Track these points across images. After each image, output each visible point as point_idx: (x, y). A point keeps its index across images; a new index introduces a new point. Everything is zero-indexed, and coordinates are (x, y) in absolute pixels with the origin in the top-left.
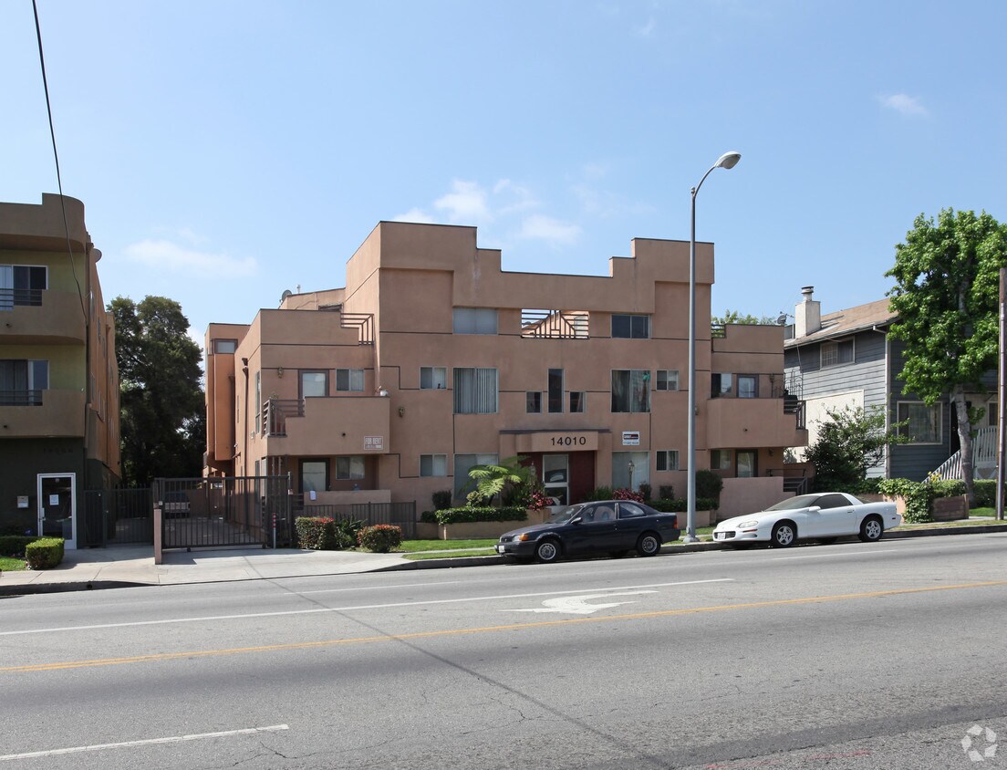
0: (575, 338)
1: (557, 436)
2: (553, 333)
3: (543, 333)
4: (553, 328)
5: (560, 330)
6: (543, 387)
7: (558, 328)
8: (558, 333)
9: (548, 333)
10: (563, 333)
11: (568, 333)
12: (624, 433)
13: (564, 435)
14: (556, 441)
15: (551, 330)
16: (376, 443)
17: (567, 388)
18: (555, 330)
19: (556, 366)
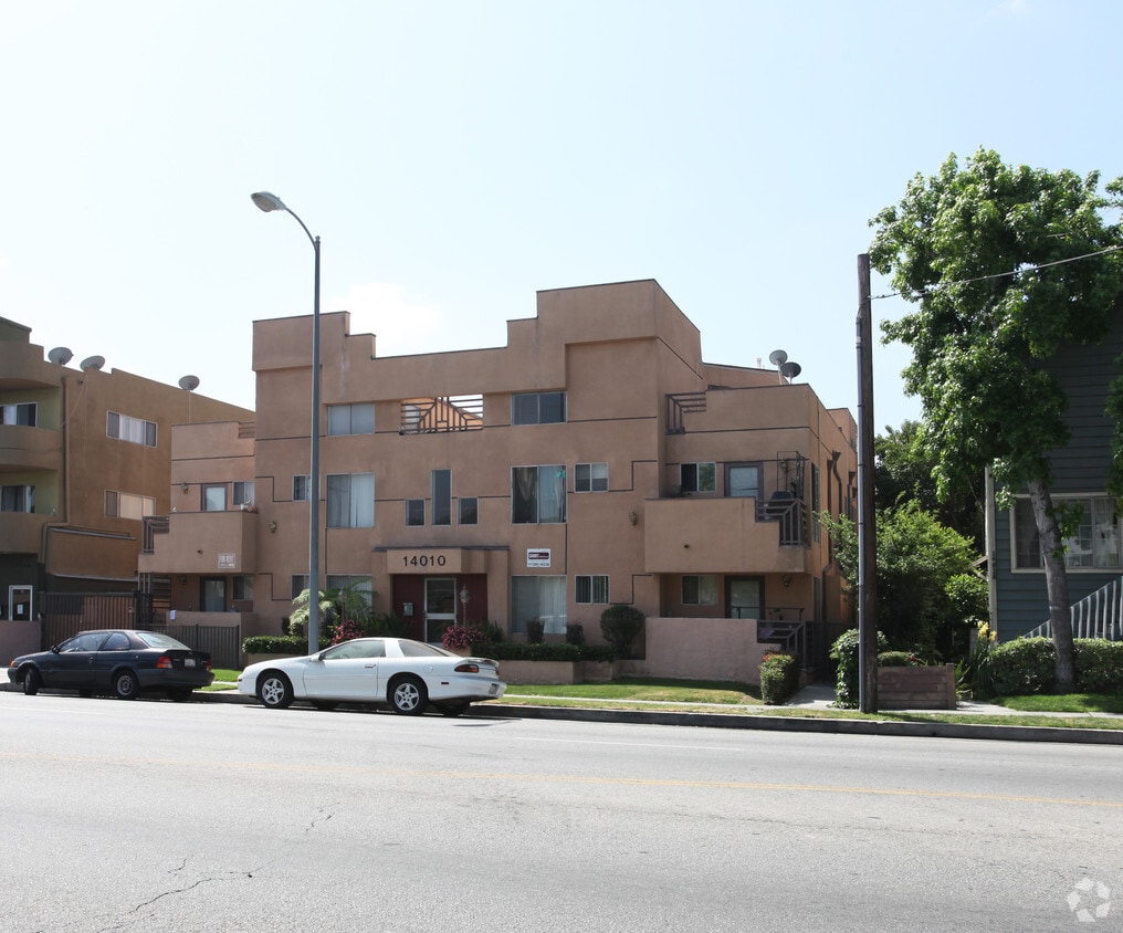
0: (466, 430)
1: (410, 554)
2: (439, 425)
3: (427, 426)
4: (439, 419)
5: (447, 422)
6: (427, 492)
7: (445, 419)
8: (445, 425)
9: (433, 426)
10: (451, 425)
11: (457, 424)
12: (529, 551)
13: (419, 554)
14: (409, 560)
15: (437, 422)
16: (228, 562)
17: (456, 492)
18: (442, 421)
19: (441, 466)
